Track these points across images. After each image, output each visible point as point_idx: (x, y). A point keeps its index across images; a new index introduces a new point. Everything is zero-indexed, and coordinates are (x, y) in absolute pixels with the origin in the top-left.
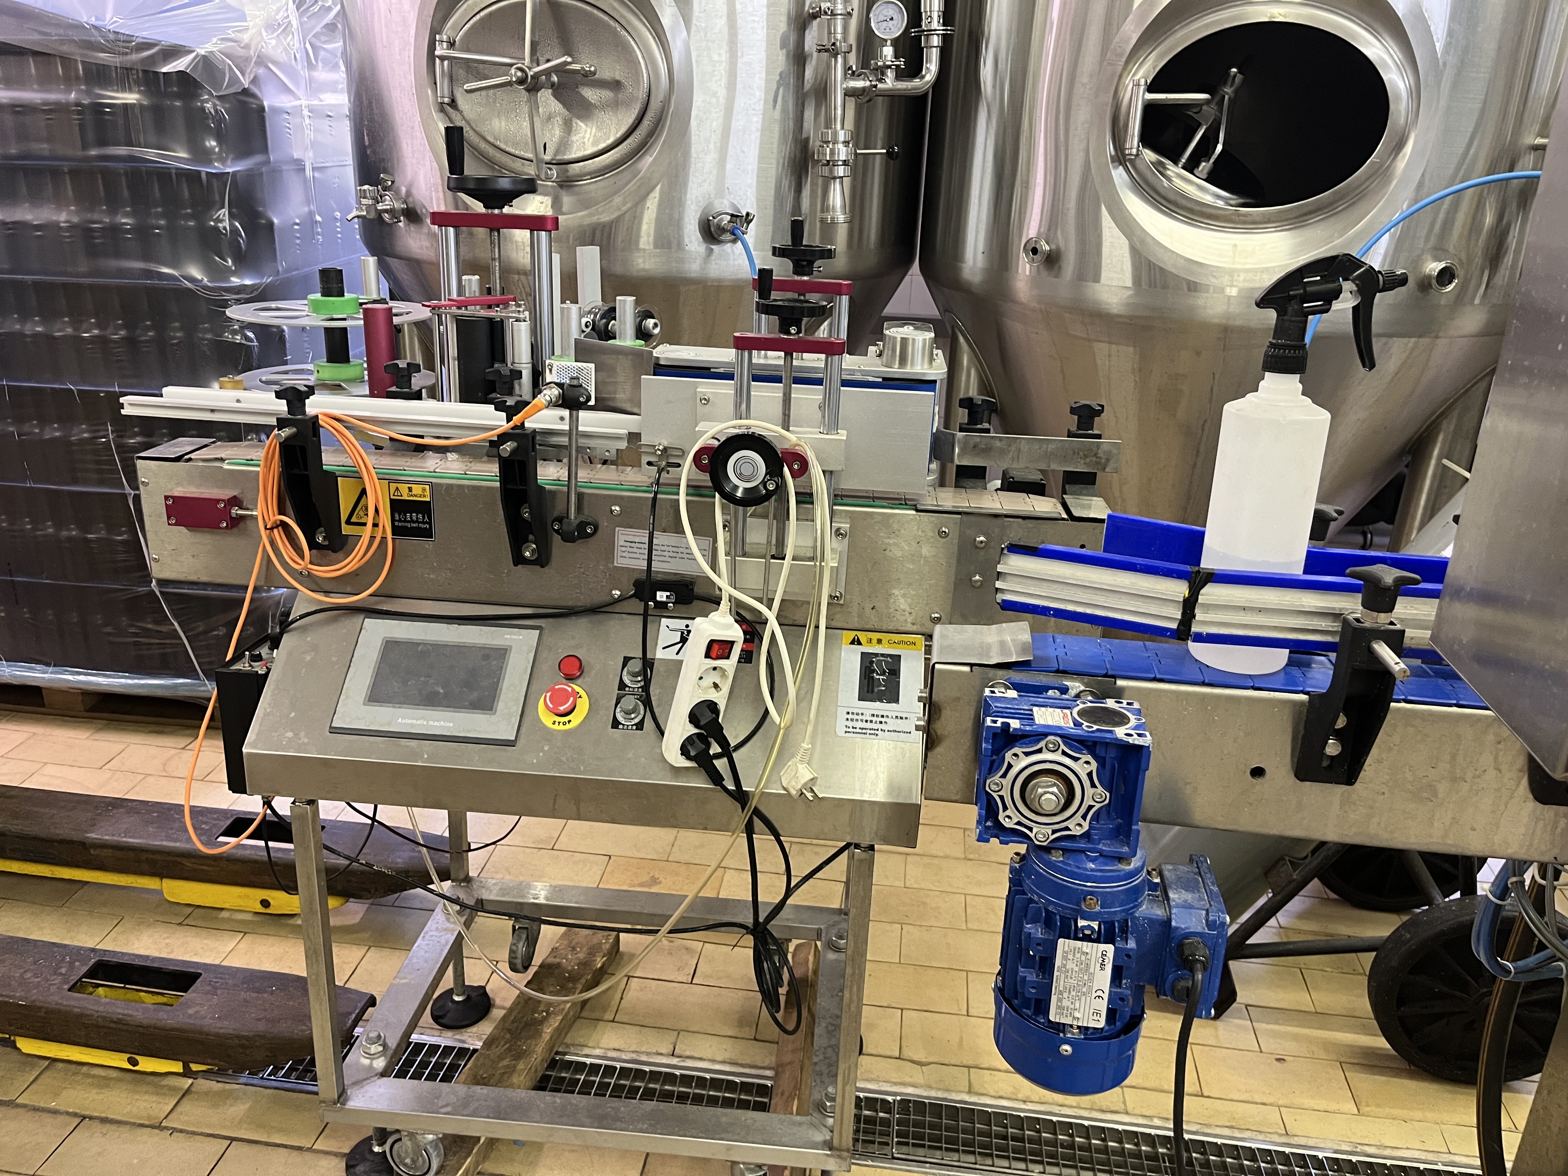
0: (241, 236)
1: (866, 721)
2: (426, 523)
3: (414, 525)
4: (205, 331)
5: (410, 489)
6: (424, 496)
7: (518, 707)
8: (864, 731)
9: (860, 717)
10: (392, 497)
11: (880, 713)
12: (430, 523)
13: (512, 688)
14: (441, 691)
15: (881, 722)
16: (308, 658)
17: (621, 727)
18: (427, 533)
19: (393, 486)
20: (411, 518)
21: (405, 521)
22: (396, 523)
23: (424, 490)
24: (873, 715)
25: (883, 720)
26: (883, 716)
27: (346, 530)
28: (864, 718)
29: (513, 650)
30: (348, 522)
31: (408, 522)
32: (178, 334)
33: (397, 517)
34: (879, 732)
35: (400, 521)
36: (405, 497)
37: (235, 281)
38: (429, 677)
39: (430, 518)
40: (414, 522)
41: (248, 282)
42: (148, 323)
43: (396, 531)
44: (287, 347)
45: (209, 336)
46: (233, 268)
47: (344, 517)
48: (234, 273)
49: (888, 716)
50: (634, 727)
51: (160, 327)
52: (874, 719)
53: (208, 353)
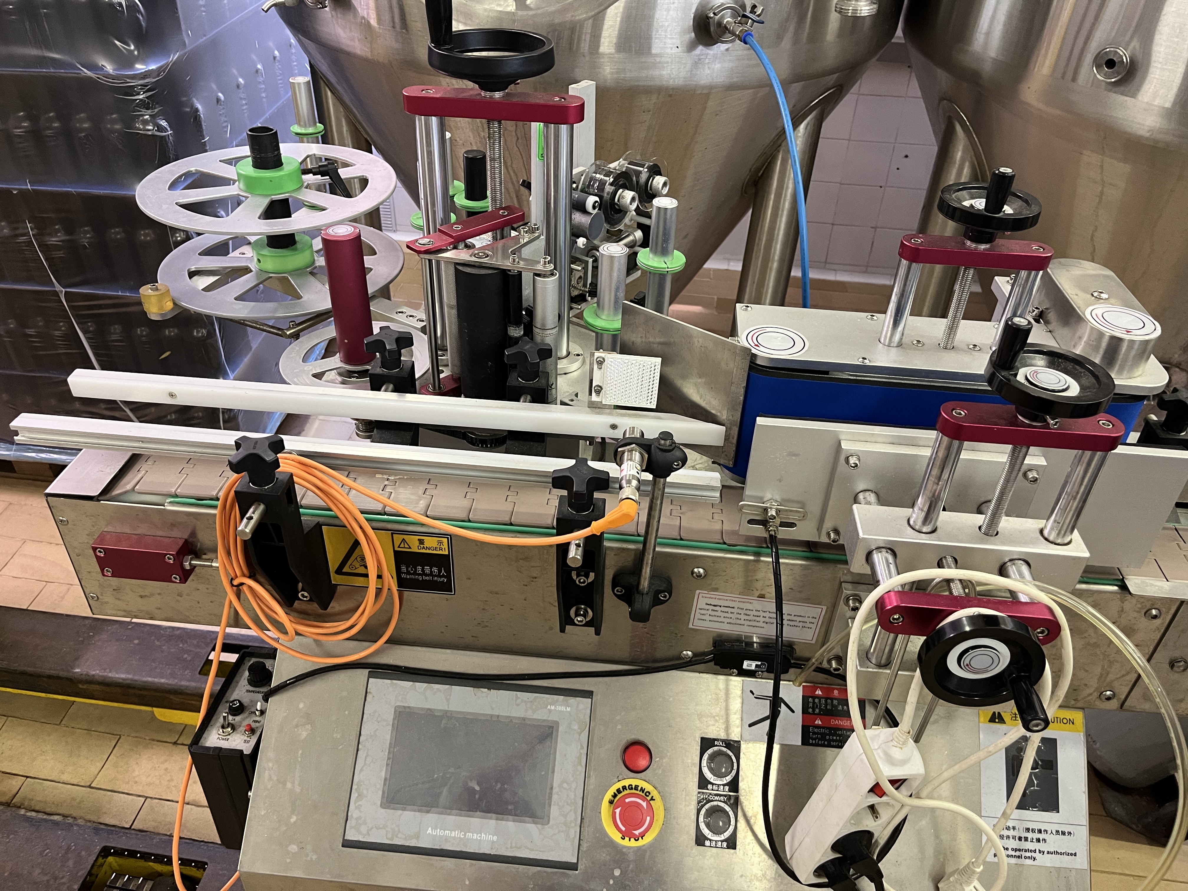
0: (139, 11)
1: (1020, 839)
2: (443, 576)
3: (427, 578)
4: (114, 122)
5: (421, 542)
6: (441, 549)
7: (576, 813)
8: (1018, 853)
9: (1011, 833)
10: (396, 549)
11: (1037, 826)
12: (448, 577)
13: (565, 785)
14: (477, 788)
15: (1038, 840)
16: (304, 734)
17: (707, 843)
18: (446, 587)
19: (398, 538)
20: (423, 570)
21: (415, 573)
22: (403, 576)
23: (441, 543)
24: (1028, 830)
25: (1041, 836)
26: (1040, 831)
27: (335, 579)
28: (1016, 833)
29: (561, 729)
30: (339, 571)
31: (419, 575)
32: (86, 125)
33: (404, 569)
34: (1037, 855)
35: (408, 573)
36: (415, 549)
37: (140, 67)
38: (459, 767)
39: (448, 571)
40: (426, 575)
41: (153, 67)
42: (51, 114)
43: (402, 583)
44: (204, 127)
45: (118, 127)
46: (136, 53)
47: (333, 566)
48: (137, 59)
49: (1046, 831)
50: (725, 844)
51: (65, 118)
52: (1030, 835)
53: (120, 146)
